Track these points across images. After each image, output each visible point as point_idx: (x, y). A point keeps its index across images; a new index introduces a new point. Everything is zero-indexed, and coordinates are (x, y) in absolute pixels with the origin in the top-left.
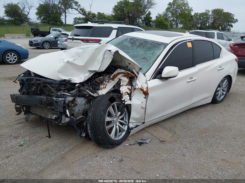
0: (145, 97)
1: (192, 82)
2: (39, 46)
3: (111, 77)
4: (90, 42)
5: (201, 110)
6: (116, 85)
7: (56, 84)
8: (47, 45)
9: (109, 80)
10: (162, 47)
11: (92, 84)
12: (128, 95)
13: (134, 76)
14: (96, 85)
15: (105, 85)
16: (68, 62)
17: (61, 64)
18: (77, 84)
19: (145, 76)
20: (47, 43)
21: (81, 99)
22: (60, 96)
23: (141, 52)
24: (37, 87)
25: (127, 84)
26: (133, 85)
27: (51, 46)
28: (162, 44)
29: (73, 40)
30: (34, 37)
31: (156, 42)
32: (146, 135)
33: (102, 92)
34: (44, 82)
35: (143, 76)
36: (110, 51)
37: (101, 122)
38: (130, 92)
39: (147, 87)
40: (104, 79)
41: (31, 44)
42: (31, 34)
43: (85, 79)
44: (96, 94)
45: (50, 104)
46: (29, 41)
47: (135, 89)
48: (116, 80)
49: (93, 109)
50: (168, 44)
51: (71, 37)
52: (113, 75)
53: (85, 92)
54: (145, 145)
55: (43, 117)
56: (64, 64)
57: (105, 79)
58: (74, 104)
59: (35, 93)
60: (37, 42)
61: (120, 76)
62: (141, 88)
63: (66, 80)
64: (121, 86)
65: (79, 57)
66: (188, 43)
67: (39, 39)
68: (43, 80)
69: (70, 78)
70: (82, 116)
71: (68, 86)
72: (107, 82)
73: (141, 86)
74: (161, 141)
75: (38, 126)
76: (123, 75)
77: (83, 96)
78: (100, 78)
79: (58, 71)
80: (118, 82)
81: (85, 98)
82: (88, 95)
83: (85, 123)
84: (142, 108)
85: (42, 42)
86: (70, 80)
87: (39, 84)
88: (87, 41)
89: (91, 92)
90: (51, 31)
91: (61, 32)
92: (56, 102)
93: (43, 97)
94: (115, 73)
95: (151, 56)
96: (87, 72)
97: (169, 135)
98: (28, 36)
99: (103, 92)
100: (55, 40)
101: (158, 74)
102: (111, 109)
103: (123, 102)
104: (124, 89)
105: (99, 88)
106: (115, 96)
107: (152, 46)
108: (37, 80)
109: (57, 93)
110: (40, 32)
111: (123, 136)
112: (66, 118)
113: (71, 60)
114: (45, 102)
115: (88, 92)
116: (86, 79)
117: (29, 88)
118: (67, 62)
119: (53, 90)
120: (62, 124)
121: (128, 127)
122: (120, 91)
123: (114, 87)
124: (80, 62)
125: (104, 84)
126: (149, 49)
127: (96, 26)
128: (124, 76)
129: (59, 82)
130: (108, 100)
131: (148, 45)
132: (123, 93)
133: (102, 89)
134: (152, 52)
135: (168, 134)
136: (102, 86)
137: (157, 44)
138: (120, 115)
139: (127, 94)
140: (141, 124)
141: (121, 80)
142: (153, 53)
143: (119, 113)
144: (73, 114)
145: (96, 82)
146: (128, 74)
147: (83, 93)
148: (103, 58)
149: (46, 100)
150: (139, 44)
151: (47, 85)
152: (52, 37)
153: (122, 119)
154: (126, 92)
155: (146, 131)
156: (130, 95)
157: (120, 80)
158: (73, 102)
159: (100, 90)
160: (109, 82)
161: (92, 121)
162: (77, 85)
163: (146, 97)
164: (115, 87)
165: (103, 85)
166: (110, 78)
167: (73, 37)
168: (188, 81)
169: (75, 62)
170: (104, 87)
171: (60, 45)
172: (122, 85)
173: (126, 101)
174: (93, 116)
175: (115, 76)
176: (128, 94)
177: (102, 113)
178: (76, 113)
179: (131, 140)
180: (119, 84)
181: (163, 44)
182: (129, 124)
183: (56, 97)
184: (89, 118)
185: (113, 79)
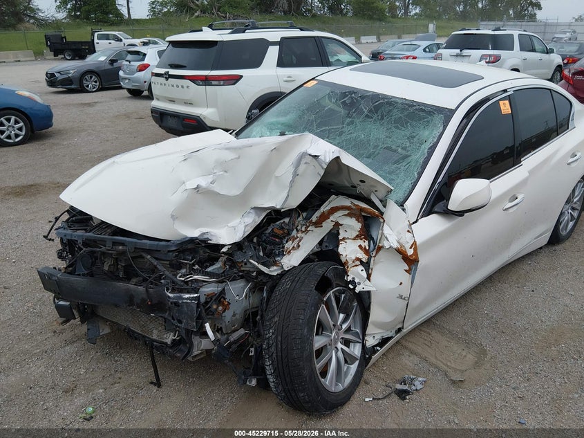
0: (407, 268)
1: (515, 208)
2: (73, 87)
3: (314, 219)
4: (213, 83)
5: (525, 267)
6: (326, 239)
7: (169, 251)
8: (91, 83)
9: (308, 227)
10: (438, 119)
11: (265, 241)
12: (361, 268)
13: (378, 216)
14: (274, 244)
15: (296, 241)
16: (198, 188)
17: (178, 197)
18: (223, 246)
19: (404, 210)
20: (91, 77)
21: (237, 286)
22: (185, 286)
23: (376, 132)
24: (117, 260)
25: (357, 236)
26: (373, 239)
27: (101, 83)
28: (435, 110)
29: (167, 79)
30: (53, 57)
31: (420, 104)
32: (407, 362)
33: (290, 261)
34: (135, 248)
35: (399, 209)
36: (316, 157)
37: (305, 356)
38: (366, 257)
39: (414, 244)
40: (293, 224)
41: (52, 80)
42: (47, 51)
43: (245, 232)
44: (275, 268)
45: (158, 307)
46: (47, 73)
47: (380, 248)
48: (328, 226)
49: (276, 319)
50: (452, 112)
51: (162, 71)
52: (318, 214)
53: (248, 265)
54: (414, 396)
55: (137, 333)
56: (185, 194)
57: (296, 225)
58: (223, 304)
59: (113, 276)
60: (65, 76)
61: (336, 217)
62: (399, 246)
63: (196, 238)
64: (341, 240)
65: (225, 174)
66: (501, 103)
67: (71, 67)
68: (132, 242)
69: (205, 230)
70: (242, 331)
71: (202, 253)
72: (303, 232)
73: (399, 243)
74: (454, 382)
75: (121, 348)
76: (347, 212)
77: (242, 277)
78: (282, 221)
79: (172, 216)
80: (330, 231)
81: (248, 281)
82: (254, 274)
83: (252, 349)
84: (401, 297)
85: (78, 75)
86: (206, 236)
87: (123, 253)
88: (206, 81)
89: (263, 264)
90: (96, 41)
91: (121, 40)
92: (176, 304)
93: (137, 288)
94: (325, 208)
95: (408, 144)
96: (250, 212)
97: (467, 359)
98: (38, 55)
99: (292, 260)
100: (110, 67)
101: (437, 201)
102: (322, 312)
103: (351, 286)
104: (350, 250)
105: (283, 251)
106: (330, 275)
107: (406, 116)
108: (115, 243)
109: (173, 278)
110: (68, 43)
111: (353, 375)
112: (203, 341)
113: (204, 182)
114: (144, 300)
115: (254, 265)
116: (249, 230)
117: (92, 262)
118: (195, 189)
119: (163, 269)
120: (193, 357)
121: (364, 346)
122: (338, 255)
123: (320, 243)
124: (230, 188)
125: (294, 239)
126: (400, 123)
127: (225, 40)
128: (349, 215)
129: (176, 246)
130: (316, 289)
131: (396, 114)
132: (347, 262)
133: (289, 252)
134: (408, 133)
135: (464, 353)
136: (289, 245)
137: (423, 111)
138: (344, 321)
139: (358, 263)
140: (394, 332)
141: (341, 225)
142: (413, 137)
143: (342, 316)
144: (221, 328)
145: (274, 234)
146: (362, 210)
147: (242, 269)
148: (295, 175)
149: (145, 296)
150: (370, 111)
151: (144, 255)
152: (102, 58)
153: (348, 330)
154: (358, 259)
155: (406, 348)
156: (367, 265)
157: (337, 225)
158: (220, 301)
159: (283, 255)
160: (307, 231)
161: (280, 354)
162: (224, 250)
163: (410, 269)
164: (324, 244)
165: (291, 242)
166: (311, 222)
167: (167, 70)
168: (506, 207)
169: (217, 188)
170: (293, 247)
171: (127, 81)
172: (344, 239)
173: (359, 283)
174: (279, 338)
175: (324, 217)
176: (362, 263)
177: (306, 330)
178: (227, 323)
179: (374, 382)
180: (333, 237)
181: (439, 110)
182: (366, 338)
183: (173, 291)
184: (268, 343)
185: (318, 224)
